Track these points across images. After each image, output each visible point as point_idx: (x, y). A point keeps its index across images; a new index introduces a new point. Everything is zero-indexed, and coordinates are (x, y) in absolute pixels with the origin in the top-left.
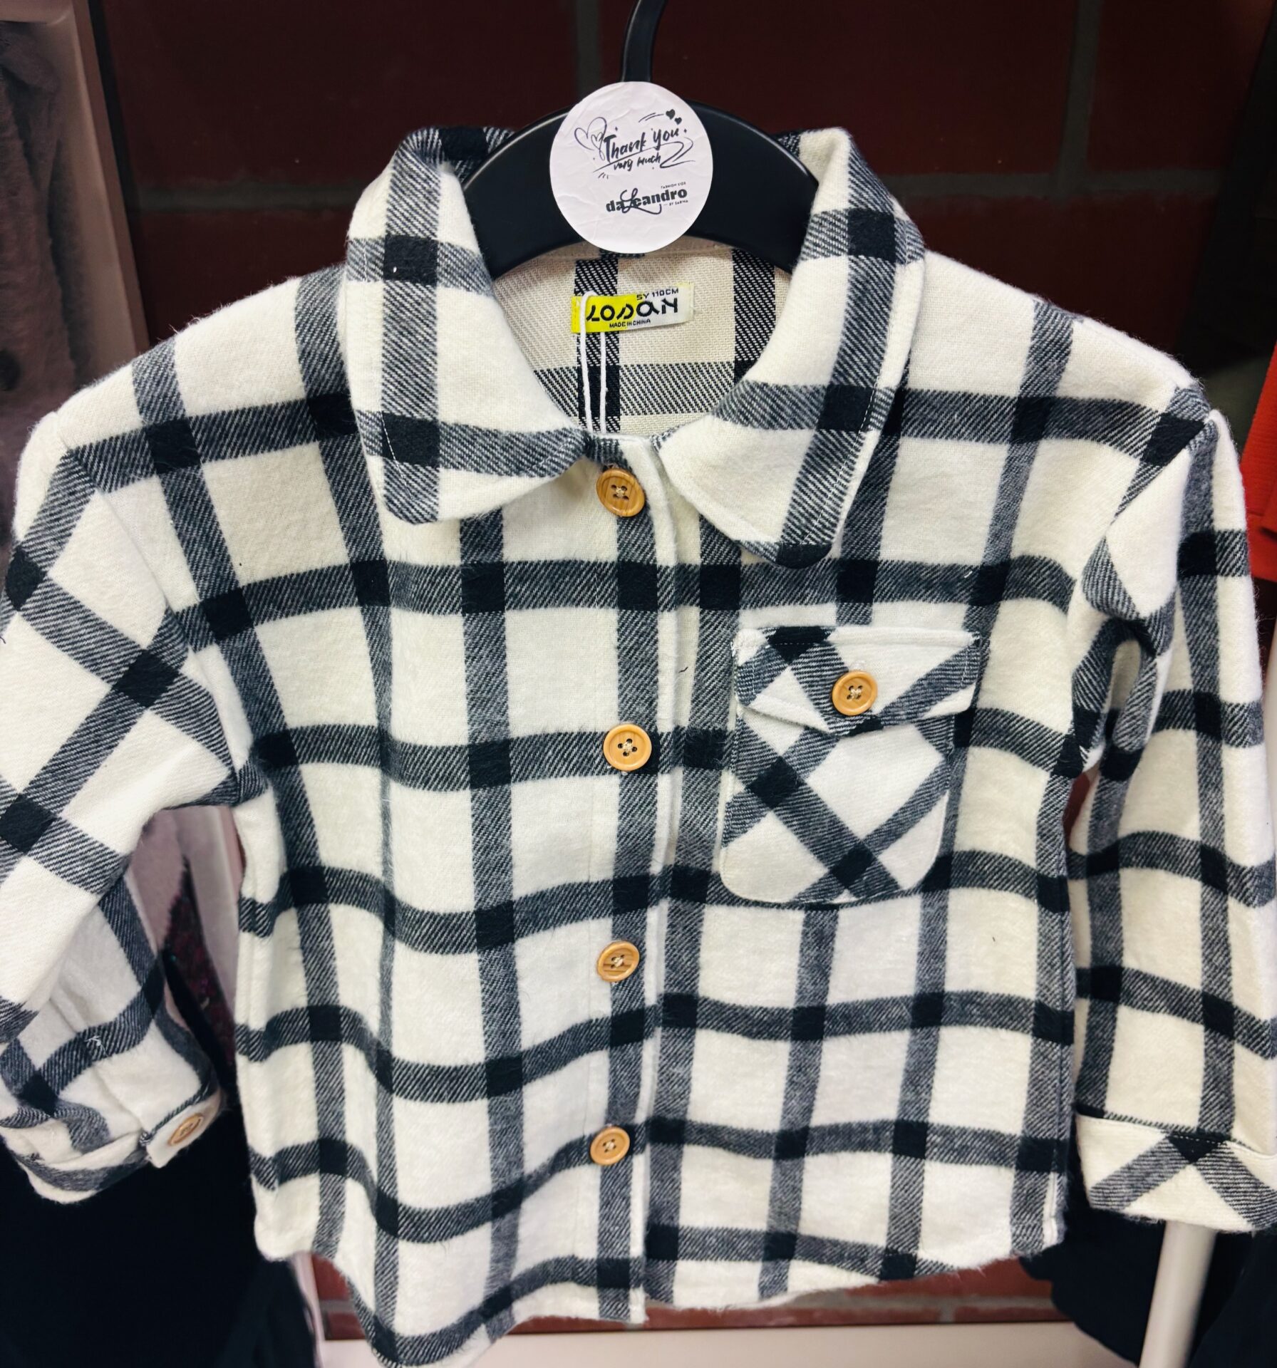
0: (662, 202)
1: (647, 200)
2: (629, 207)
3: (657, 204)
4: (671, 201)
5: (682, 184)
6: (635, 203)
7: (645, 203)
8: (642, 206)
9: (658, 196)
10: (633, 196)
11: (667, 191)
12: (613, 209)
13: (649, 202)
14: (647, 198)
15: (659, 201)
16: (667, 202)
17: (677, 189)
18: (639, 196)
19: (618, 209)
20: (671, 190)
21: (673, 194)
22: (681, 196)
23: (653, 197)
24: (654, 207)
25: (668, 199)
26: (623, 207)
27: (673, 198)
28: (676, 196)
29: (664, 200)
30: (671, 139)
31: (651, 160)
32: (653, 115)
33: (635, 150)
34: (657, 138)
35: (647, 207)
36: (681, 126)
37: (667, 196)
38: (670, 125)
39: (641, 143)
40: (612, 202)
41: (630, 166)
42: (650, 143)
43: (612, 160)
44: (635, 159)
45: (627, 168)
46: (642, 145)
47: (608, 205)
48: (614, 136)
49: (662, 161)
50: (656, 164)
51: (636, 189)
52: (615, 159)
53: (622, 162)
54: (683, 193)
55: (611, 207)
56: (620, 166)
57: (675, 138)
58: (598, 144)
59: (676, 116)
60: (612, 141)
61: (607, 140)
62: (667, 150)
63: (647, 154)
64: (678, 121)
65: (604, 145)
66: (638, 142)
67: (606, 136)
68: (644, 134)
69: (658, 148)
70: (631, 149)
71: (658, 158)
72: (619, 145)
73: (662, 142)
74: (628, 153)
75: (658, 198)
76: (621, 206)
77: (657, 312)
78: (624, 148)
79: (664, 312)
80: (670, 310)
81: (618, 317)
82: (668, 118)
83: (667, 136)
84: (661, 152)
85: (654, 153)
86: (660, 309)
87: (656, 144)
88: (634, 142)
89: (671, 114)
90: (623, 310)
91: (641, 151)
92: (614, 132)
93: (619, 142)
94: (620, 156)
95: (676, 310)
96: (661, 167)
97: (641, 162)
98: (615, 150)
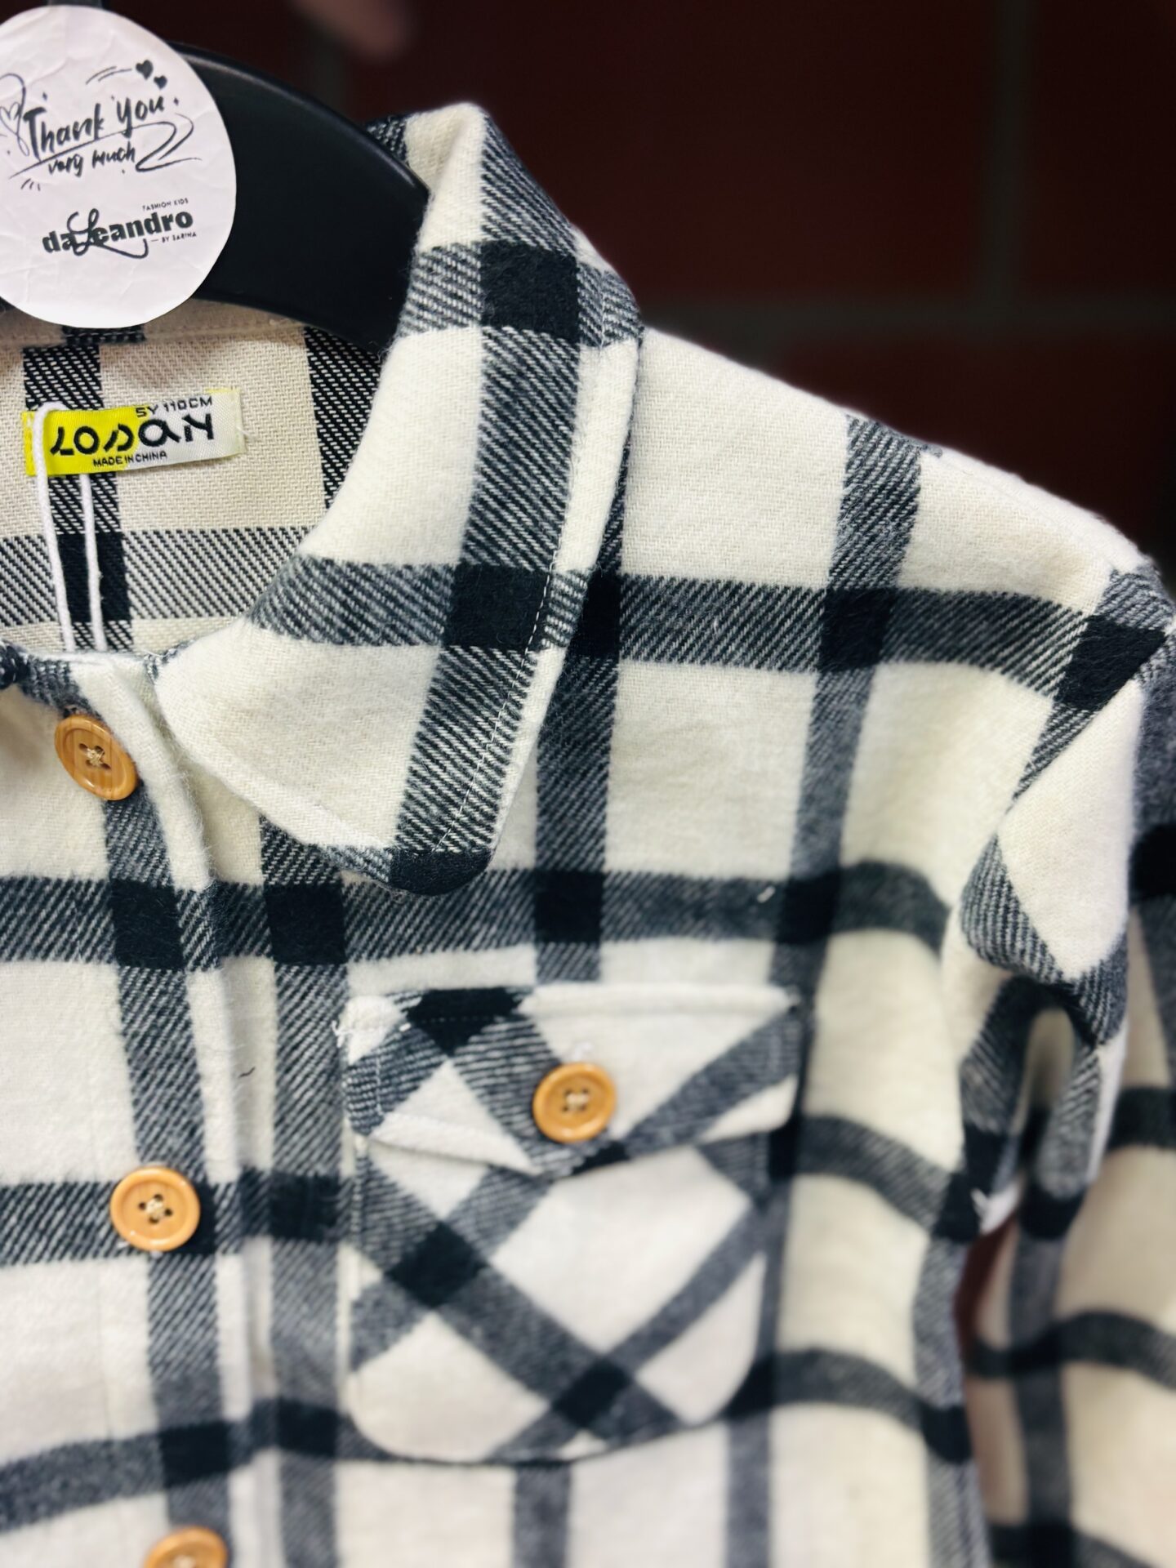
0: (147, 235)
1: (119, 231)
2: (87, 244)
3: (138, 239)
4: (164, 233)
5: (182, 202)
6: (95, 236)
7: (115, 238)
8: (110, 243)
9: (137, 223)
10: (91, 224)
11: (154, 215)
12: (57, 248)
13: (122, 236)
14: (118, 227)
15: (141, 233)
16: (156, 235)
17: (174, 211)
18: (103, 223)
19: (66, 247)
20: (162, 213)
21: (167, 221)
22: (181, 225)
23: (129, 225)
24: (133, 244)
25: (158, 230)
26: (75, 245)
27: (168, 228)
28: (173, 225)
29: (150, 231)
30: (150, 117)
31: (116, 156)
32: (110, 72)
33: (84, 137)
34: (125, 113)
35: (120, 244)
36: (167, 93)
37: (154, 224)
38: (147, 91)
39: (94, 123)
40: (53, 235)
41: (79, 166)
42: (112, 124)
43: (44, 155)
44: (86, 154)
45: (73, 170)
46: (97, 128)
47: (45, 241)
48: (40, 110)
49: (138, 158)
50: (128, 165)
51: (94, 211)
52: (47, 154)
53: (64, 159)
54: (185, 220)
55: (51, 242)
56: (60, 166)
57: (158, 115)
58: (13, 124)
59: (156, 73)
60: (39, 119)
61: (30, 116)
62: (146, 138)
63: (109, 146)
64: (161, 82)
65: (25, 127)
66: (88, 122)
67: (26, 109)
68: (98, 107)
69: (128, 133)
70: (77, 135)
71: (131, 153)
72: (52, 127)
73: (135, 122)
74: (72, 143)
75: (137, 228)
76: (71, 242)
77: (176, 438)
78: (64, 134)
79: (189, 438)
80: (199, 434)
81: (108, 447)
82: (140, 76)
83: (143, 110)
84: (136, 140)
85: (122, 142)
86: (181, 433)
87: (124, 127)
88: (81, 121)
89: (145, 68)
90: (114, 436)
91: (96, 138)
92: (40, 103)
93: (53, 121)
94: (58, 148)
95: (210, 436)
96: (138, 169)
97: (97, 159)
98: (47, 137)
